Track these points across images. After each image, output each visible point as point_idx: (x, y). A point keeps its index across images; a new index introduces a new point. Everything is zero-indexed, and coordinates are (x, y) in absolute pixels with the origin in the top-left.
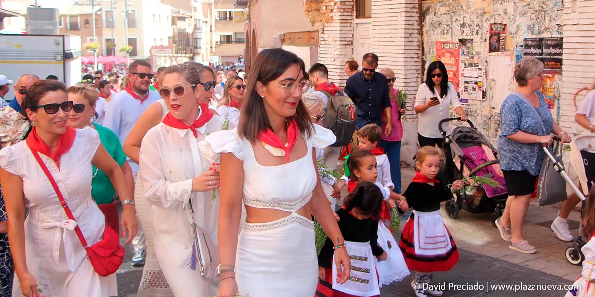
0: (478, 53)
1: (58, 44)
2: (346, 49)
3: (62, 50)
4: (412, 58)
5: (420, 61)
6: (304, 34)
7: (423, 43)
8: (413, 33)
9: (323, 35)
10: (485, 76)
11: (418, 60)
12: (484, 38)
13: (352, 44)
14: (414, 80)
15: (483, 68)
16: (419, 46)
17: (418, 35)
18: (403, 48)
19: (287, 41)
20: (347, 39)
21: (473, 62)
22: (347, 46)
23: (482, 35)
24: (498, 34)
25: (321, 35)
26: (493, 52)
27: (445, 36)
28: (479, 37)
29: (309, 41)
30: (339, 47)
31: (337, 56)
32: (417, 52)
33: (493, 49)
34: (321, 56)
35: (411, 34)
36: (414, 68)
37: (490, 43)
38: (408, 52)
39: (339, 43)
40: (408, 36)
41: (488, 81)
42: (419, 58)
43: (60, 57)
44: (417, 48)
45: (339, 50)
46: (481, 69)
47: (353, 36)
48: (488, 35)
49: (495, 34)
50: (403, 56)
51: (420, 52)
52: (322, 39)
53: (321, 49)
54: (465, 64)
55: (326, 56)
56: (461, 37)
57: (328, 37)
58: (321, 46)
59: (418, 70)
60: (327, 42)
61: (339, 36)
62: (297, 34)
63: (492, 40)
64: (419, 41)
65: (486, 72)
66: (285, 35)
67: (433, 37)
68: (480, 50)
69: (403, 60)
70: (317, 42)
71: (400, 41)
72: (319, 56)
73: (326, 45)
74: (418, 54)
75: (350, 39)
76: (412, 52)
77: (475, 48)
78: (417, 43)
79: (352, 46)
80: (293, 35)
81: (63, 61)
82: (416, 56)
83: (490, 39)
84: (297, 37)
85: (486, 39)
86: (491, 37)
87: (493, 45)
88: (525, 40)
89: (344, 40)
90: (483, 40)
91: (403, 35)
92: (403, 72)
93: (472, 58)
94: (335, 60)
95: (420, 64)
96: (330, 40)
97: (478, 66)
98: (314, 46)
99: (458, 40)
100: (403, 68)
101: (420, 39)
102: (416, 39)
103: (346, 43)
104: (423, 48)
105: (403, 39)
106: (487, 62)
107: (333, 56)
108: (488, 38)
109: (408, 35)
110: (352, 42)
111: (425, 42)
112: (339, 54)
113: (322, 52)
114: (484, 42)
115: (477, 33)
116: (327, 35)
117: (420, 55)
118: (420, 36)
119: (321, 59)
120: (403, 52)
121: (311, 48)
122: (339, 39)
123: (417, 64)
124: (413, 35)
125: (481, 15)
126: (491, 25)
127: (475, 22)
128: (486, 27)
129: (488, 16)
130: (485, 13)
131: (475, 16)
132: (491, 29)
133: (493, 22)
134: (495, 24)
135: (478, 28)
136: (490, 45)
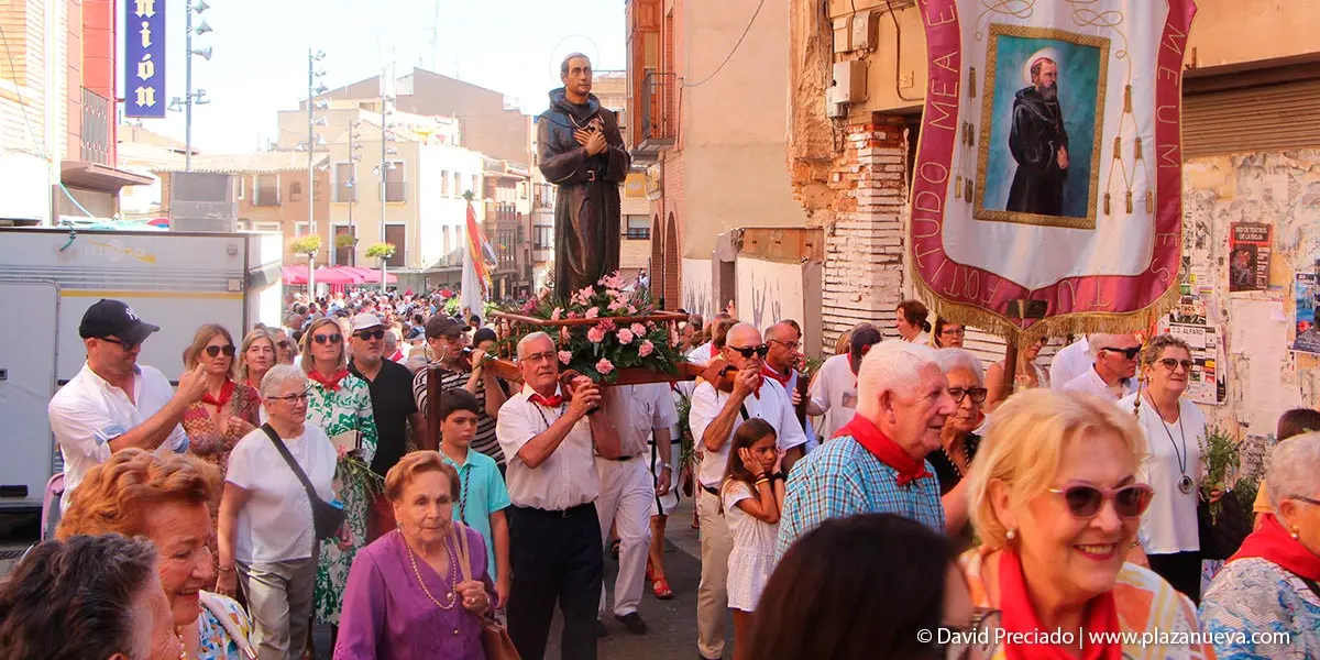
0: (1204, 292)
1: (233, 253)
2: (886, 274)
3: (243, 268)
6: (788, 233)
9: (834, 240)
10: (1221, 346)
12: (1217, 256)
13: (900, 261)
15: (1217, 328)
19: (748, 247)
20: (889, 250)
21: (1191, 313)
22: (889, 266)
23: (1212, 248)
24: (1251, 248)
25: (829, 240)
26: (1240, 290)
28: (1204, 252)
29: (801, 252)
30: (869, 267)
31: (866, 290)
33: (1238, 283)
34: (829, 287)
37: (1231, 268)
39: (870, 258)
41: (1230, 359)
43: (236, 285)
45: (870, 275)
46: (1211, 330)
47: (902, 243)
48: (1228, 250)
49: (1245, 248)
52: (832, 248)
53: (828, 271)
54: (1172, 316)
55: (841, 288)
57: (846, 245)
58: (829, 264)
60: (841, 256)
61: (869, 242)
62: (773, 232)
63: (1236, 262)
65: (1224, 338)
66: (743, 233)
68: (1207, 285)
70: (820, 253)
72: (823, 288)
73: (839, 264)
75: (896, 250)
77: (1196, 279)
79: (900, 267)
80: (761, 234)
81: (242, 293)
83: (1232, 260)
84: (772, 238)
85: (1221, 260)
86: (1233, 255)
87: (1239, 272)
89: (882, 251)
90: (1215, 261)
93: (1189, 302)
94: (860, 299)
96: (848, 253)
97: (1204, 322)
98: (812, 264)
103: (887, 258)
106: (1225, 313)
107: (857, 289)
108: (1228, 256)
110: (900, 256)
112: (869, 283)
113: (829, 279)
114: (1216, 265)
115: (1199, 244)
116: (843, 241)
119: (829, 295)
121: (804, 269)
122: (870, 250)
125: (1211, 201)
126: (1234, 226)
127: (1194, 220)
128: (1222, 230)
129: (1225, 205)
130: (1218, 197)
131: (1194, 206)
132: (1235, 236)
133: (1237, 219)
134: (1242, 224)
135: (1201, 233)
136: (1232, 275)
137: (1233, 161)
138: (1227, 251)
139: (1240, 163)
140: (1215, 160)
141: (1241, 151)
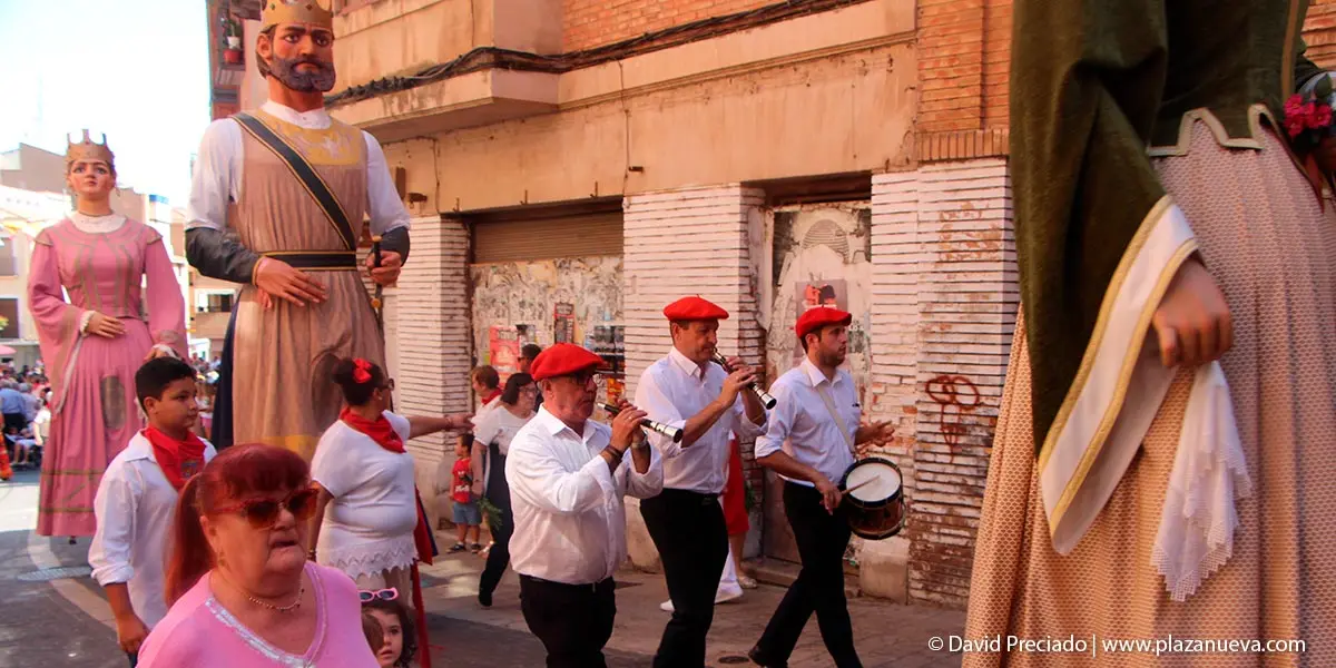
4: (455, 354)
5: (470, 358)
7: (472, 330)
8: (455, 315)
11: (465, 357)
12: (548, 324)
14: (460, 389)
16: (466, 335)
17: (463, 318)
18: (439, 338)
23: (546, 320)
24: (564, 319)
27: (500, 320)
28: (542, 322)
32: (463, 344)
33: (558, 341)
35: (452, 316)
36: (459, 370)
37: (555, 332)
38: (448, 344)
40: (448, 320)
42: (466, 353)
44: (463, 338)
48: (553, 319)
49: (561, 319)
50: (440, 351)
51: (469, 345)
56: (520, 323)
59: (465, 373)
63: (558, 328)
64: (466, 327)
67: (486, 320)
69: (440, 357)
71: (436, 328)
74: (465, 348)
76: (456, 344)
78: (464, 331)
82: (463, 351)
83: (555, 327)
85: (550, 326)
86: (556, 324)
87: (559, 335)
88: (596, 328)
90: (548, 328)
91: (439, 318)
92: (440, 377)
95: (469, 364)
99: (515, 328)
100: (440, 370)
101: (468, 324)
102: (462, 324)
104: (473, 337)
105: (439, 324)
108: (553, 325)
109: (447, 318)
111: (476, 330)
114: (548, 331)
115: (540, 317)
117: (469, 350)
118: (467, 320)
120: (439, 344)
123: (465, 364)
124: (456, 318)
125: (544, 290)
126: (557, 304)
127: (537, 300)
128: (551, 309)
129: (551, 291)
130: (549, 287)
131: (537, 290)
132: (556, 311)
133: (558, 301)
134: (561, 303)
135: (541, 309)
136: (555, 335)
137: (555, 263)
138: (552, 321)
139: (558, 264)
140: (547, 262)
141: (559, 258)
